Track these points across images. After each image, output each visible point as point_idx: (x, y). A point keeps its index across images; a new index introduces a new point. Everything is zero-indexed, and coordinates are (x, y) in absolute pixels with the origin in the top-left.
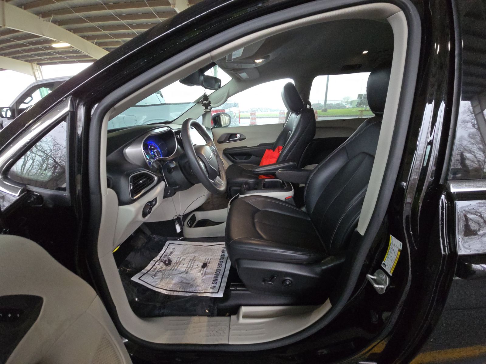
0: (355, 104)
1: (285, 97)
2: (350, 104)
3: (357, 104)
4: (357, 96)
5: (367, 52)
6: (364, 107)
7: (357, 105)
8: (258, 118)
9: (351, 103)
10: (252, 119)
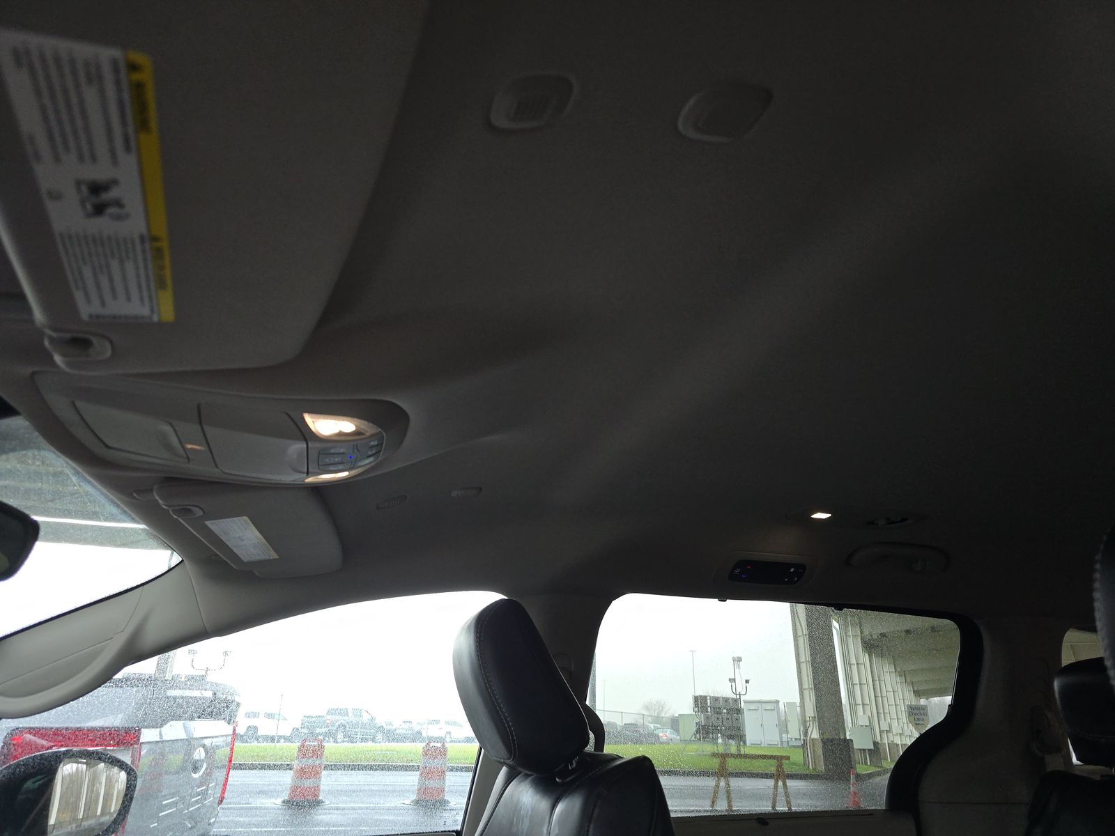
0: (690, 729)
1: (482, 695)
2: (672, 728)
3: (695, 729)
4: (691, 701)
5: (830, 515)
6: (720, 741)
7: (698, 731)
8: (326, 768)
9: (675, 723)
10: (302, 773)
